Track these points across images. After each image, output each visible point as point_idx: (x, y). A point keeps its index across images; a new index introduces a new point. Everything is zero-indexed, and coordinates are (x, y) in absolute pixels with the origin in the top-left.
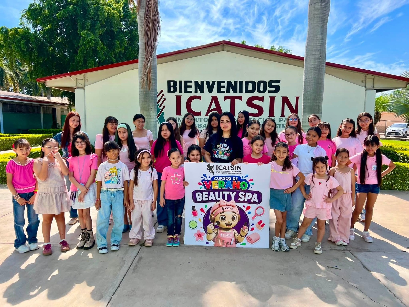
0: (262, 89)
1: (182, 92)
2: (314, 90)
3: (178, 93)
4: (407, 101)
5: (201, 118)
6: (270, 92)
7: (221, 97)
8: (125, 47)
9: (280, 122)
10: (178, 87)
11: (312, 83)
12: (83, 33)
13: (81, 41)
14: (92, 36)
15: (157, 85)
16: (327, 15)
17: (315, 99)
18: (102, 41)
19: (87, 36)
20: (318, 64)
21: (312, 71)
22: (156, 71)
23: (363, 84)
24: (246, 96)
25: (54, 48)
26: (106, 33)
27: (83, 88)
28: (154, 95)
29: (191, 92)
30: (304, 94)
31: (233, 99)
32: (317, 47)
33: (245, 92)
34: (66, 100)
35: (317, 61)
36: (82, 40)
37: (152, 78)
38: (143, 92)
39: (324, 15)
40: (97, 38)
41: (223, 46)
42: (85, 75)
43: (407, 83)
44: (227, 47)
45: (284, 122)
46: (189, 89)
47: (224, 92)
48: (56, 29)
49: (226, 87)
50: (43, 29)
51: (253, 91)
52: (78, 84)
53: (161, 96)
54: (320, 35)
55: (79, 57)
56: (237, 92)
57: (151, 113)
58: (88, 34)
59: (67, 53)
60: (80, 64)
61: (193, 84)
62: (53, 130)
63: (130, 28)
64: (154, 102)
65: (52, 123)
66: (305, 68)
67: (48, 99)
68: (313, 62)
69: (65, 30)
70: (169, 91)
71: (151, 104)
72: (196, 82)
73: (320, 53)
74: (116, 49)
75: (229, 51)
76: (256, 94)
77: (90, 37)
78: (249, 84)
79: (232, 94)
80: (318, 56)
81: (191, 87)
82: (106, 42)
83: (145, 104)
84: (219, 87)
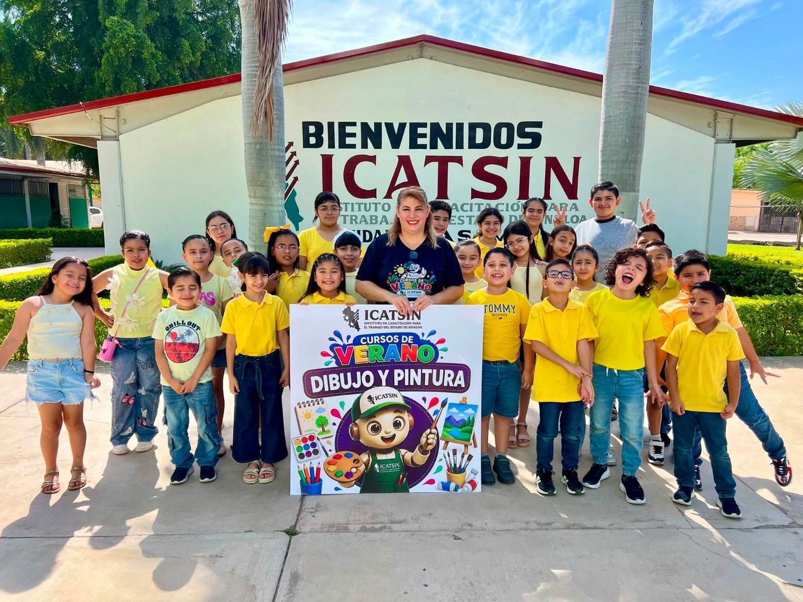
0: (504, 141)
1: (334, 147)
2: (625, 141)
3: (325, 149)
5: (376, 204)
6: (520, 146)
7: (417, 157)
8: (203, 54)
10: (325, 135)
11: (621, 127)
12: (111, 21)
13: (106, 39)
14: (131, 28)
15: (283, 130)
17: (626, 161)
18: (152, 40)
19: (120, 29)
20: (634, 85)
21: (622, 99)
23: (711, 131)
24: (471, 156)
25: (48, 55)
26: (160, 22)
27: (116, 139)
28: (277, 153)
29: (353, 146)
30: (602, 151)
31: (443, 162)
32: (634, 47)
33: (470, 148)
34: (78, 167)
35: (633, 78)
36: (108, 37)
37: (276, 114)
38: (253, 146)
40: (142, 33)
41: (422, 47)
42: (120, 110)
43: (797, 128)
44: (430, 49)
46: (349, 141)
47: (424, 147)
48: (52, 14)
49: (428, 136)
50: (23, 13)
51: (485, 145)
52: (104, 129)
54: (640, 21)
55: (104, 73)
56: (452, 148)
57: (273, 191)
58: (121, 25)
59: (77, 65)
60: (107, 89)
61: (357, 130)
62: (54, 229)
63: (211, 14)
64: (279, 169)
65: (50, 214)
66: (606, 94)
67: (39, 163)
68: (623, 80)
69: (70, 16)
70: (307, 144)
71: (273, 172)
72: (365, 126)
73: (640, 61)
74: (182, 57)
75: (434, 58)
76: (492, 151)
77: (126, 29)
78: (477, 129)
79: (441, 151)
80: (635, 67)
81: (353, 135)
82: (160, 42)
83: (259, 173)
84: (414, 136)
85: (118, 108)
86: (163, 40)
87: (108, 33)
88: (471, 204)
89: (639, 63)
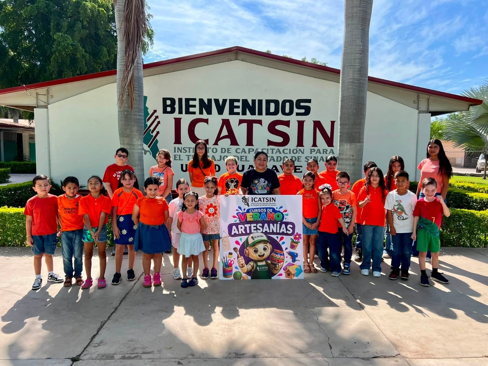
0: (287, 110)
1: (182, 114)
2: (353, 112)
3: (176, 115)
4: (469, 127)
6: (298, 114)
7: (234, 120)
9: (311, 153)
10: (177, 106)
11: (351, 103)
12: (57, 36)
14: (70, 40)
16: (369, 13)
17: (355, 124)
18: (83, 47)
19: (63, 40)
20: (358, 78)
21: (351, 87)
22: (142, 84)
23: (416, 105)
24: (267, 120)
26: (89, 36)
27: (46, 107)
28: (138, 117)
29: (194, 113)
30: (340, 118)
31: (250, 124)
32: (357, 55)
33: (266, 115)
35: (357, 74)
36: (55, 45)
37: (136, 93)
38: (122, 113)
39: (366, 14)
40: (76, 43)
41: (237, 53)
42: (49, 90)
43: (469, 104)
44: (242, 55)
45: (316, 153)
46: (191, 110)
47: (238, 114)
48: (23, 31)
49: (241, 107)
50: (5, 30)
51: (276, 113)
52: (39, 101)
53: (153, 117)
54: (360, 40)
55: (52, 67)
56: (255, 114)
57: (135, 141)
58: (64, 38)
61: (197, 103)
62: (16, 162)
64: (139, 126)
65: (16, 153)
66: (342, 83)
67: (14, 121)
68: (351, 75)
69: (34, 32)
70: (165, 112)
71: (135, 129)
72: (201, 101)
73: (361, 64)
74: (102, 58)
75: (244, 60)
76: (280, 117)
77: (67, 41)
78: (271, 103)
79: (249, 116)
80: (358, 67)
81: (194, 106)
82: (89, 48)
83: (126, 129)
84: (232, 107)
85: (48, 88)
86: (90, 47)
87: (56, 43)
88: (268, 149)
89: (360, 65)
